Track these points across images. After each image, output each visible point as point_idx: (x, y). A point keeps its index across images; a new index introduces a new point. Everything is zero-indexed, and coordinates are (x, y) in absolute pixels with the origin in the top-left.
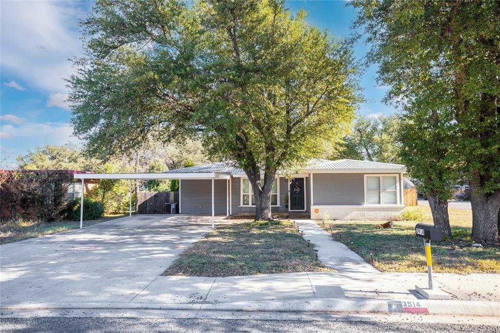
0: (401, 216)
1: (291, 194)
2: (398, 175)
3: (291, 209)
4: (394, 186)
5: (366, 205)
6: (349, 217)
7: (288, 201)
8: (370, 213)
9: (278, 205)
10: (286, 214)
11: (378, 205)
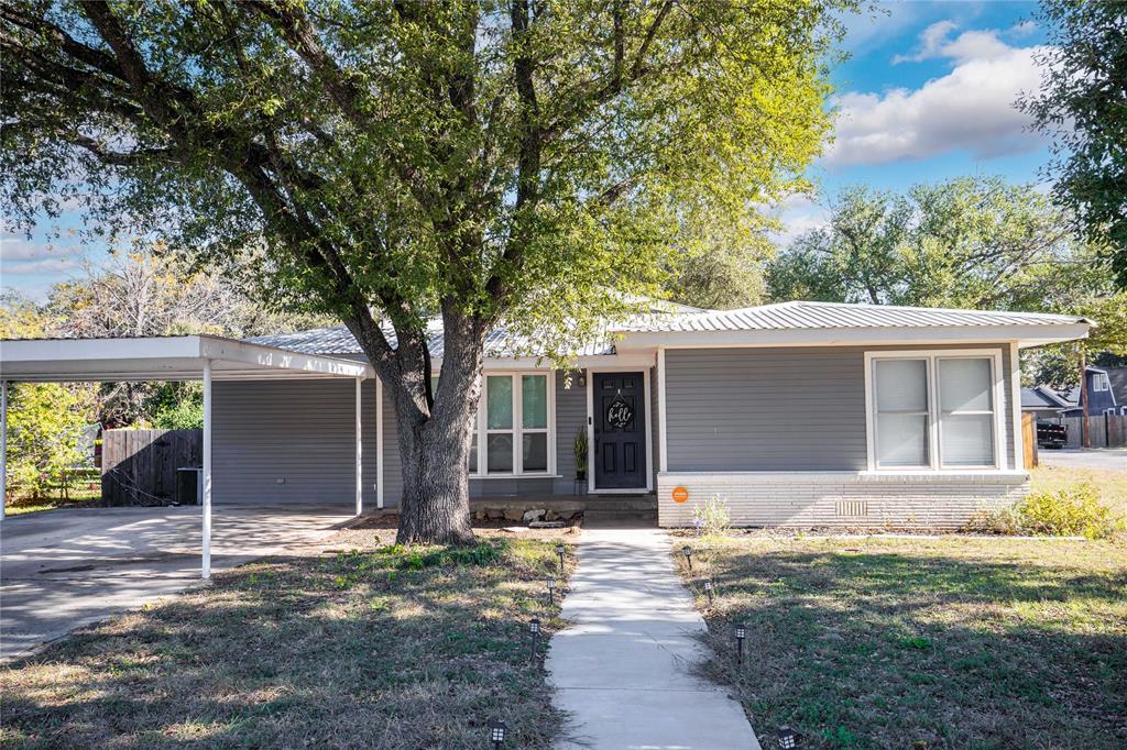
0: (1015, 515)
1: (596, 431)
2: (998, 353)
3: (596, 488)
4: (986, 393)
5: (872, 471)
6: (806, 516)
7: (584, 457)
8: (889, 499)
9: (552, 470)
10: (574, 506)
11: (919, 472)
